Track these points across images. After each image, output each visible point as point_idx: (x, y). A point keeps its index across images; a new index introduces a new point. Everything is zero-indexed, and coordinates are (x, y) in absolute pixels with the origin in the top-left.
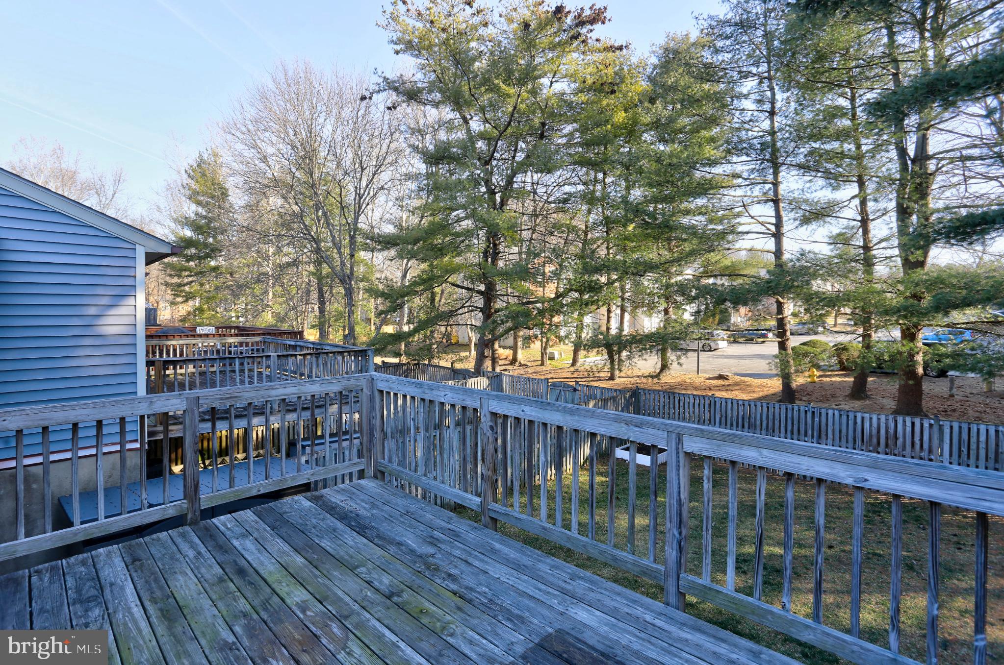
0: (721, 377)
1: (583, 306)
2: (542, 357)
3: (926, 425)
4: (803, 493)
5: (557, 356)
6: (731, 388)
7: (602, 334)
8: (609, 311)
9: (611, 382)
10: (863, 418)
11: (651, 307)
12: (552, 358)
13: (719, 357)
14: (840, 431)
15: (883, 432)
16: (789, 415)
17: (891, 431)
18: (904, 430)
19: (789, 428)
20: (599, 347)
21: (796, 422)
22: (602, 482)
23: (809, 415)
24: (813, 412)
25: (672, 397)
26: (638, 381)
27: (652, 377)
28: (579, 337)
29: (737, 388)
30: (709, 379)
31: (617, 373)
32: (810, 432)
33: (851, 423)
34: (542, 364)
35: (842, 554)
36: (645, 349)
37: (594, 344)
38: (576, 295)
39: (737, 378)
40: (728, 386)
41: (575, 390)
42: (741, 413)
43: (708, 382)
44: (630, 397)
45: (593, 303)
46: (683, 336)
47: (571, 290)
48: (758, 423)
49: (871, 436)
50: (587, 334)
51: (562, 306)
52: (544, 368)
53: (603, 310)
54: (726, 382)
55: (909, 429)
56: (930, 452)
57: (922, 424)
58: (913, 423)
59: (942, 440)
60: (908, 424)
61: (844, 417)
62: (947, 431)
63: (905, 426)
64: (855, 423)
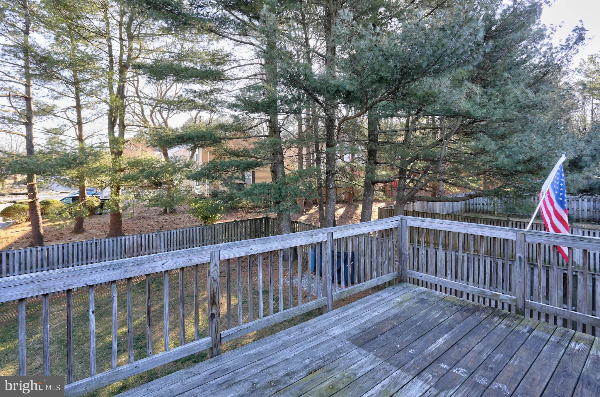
3: (154, 236)
10: (125, 239)
14: (113, 250)
15: (135, 245)
16: (80, 249)
17: (139, 243)
18: (145, 240)
19: (80, 257)
23: (94, 245)
24: (96, 243)
32: (94, 256)
33: (119, 244)
48: (56, 260)
49: (130, 249)
55: (147, 240)
56: (156, 248)
57: (153, 236)
58: (149, 236)
59: (161, 241)
60: (147, 237)
61: (115, 242)
62: (162, 236)
63: (145, 238)
64: (121, 243)
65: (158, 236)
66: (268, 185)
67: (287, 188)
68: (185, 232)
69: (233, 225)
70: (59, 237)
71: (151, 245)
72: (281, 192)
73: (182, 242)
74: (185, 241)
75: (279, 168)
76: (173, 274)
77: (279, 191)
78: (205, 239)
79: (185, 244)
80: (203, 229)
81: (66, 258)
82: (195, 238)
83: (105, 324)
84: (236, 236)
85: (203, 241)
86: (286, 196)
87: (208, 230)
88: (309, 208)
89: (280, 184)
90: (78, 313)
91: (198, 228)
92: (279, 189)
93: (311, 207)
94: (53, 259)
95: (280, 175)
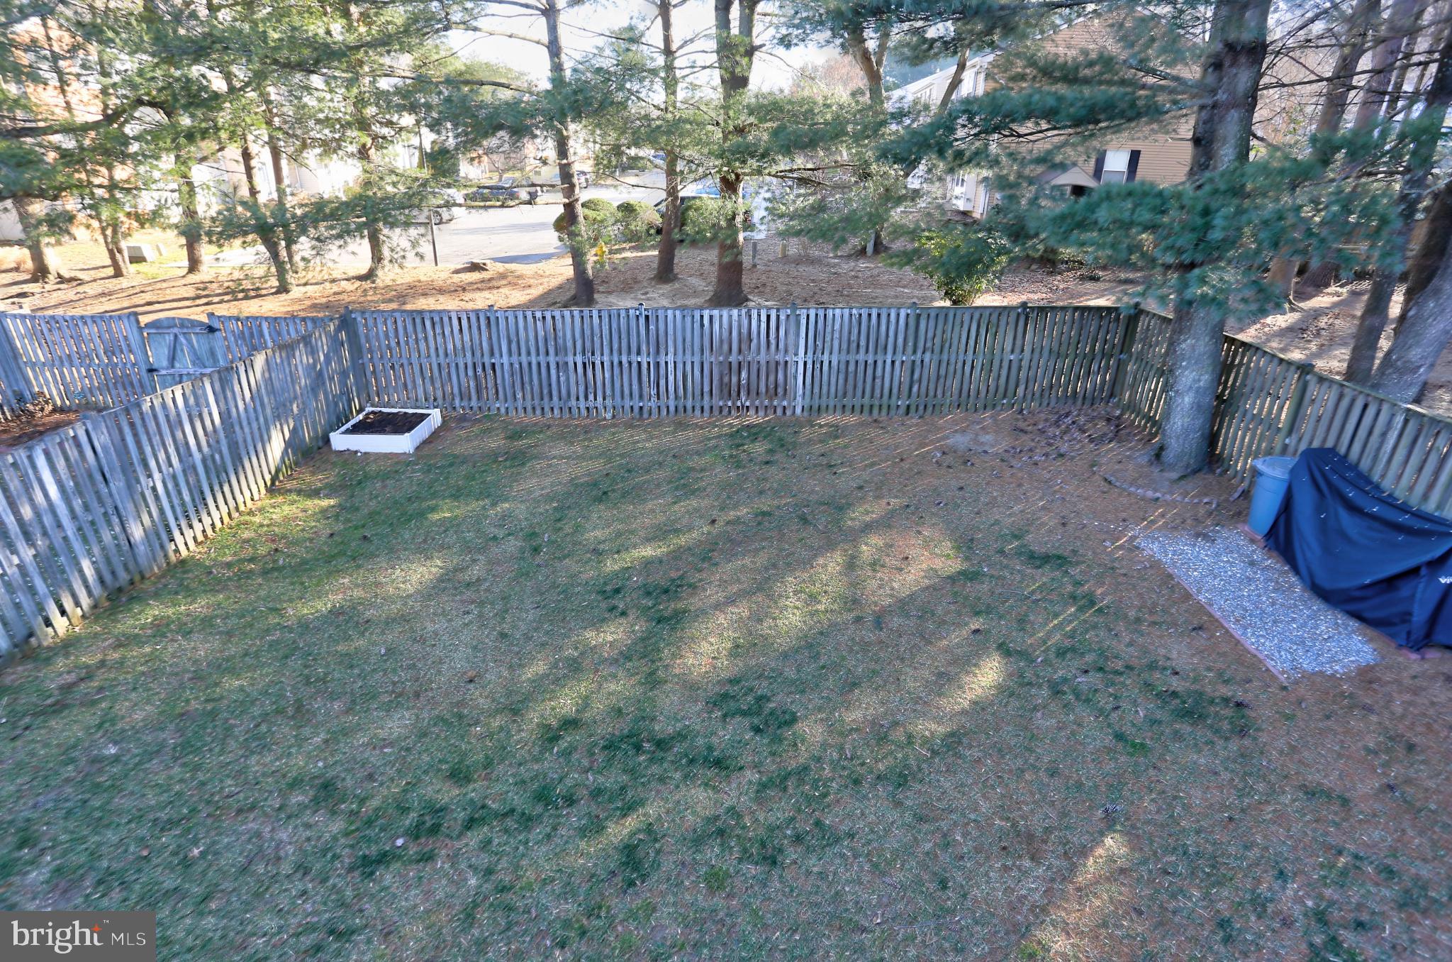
0: (475, 267)
1: (182, 140)
2: (113, 257)
3: (783, 317)
4: (647, 440)
5: (147, 253)
6: (495, 283)
7: (243, 203)
8: (247, 156)
9: (283, 296)
10: (711, 317)
11: (330, 148)
12: (137, 258)
13: (457, 232)
14: (684, 340)
15: (735, 334)
16: (614, 326)
17: (745, 331)
18: (759, 326)
19: (616, 346)
20: (246, 234)
21: (624, 336)
22: (324, 511)
23: (642, 320)
24: (647, 317)
25: (418, 321)
26: (335, 288)
27: (361, 278)
28: (190, 213)
29: (504, 282)
30: (457, 272)
31: (290, 278)
32: (644, 348)
33: (697, 325)
34: (118, 274)
35: (729, 528)
36: (348, 232)
37: (230, 229)
38: (158, 116)
39: (500, 267)
40: (490, 280)
41: (211, 330)
42: (541, 333)
43: (457, 278)
44: (338, 330)
45: (204, 134)
46: (416, 201)
47: (140, 102)
48: (570, 344)
49: (721, 341)
50: (208, 206)
51: (125, 140)
52: (123, 282)
53: (234, 151)
54: (485, 275)
55: (764, 325)
56: (786, 351)
57: (778, 317)
58: (768, 317)
59: (798, 335)
60: (764, 318)
61: (688, 319)
62: (804, 322)
63: (759, 320)
64: (702, 325)
65: (792, 319)
66: (1160, 194)
67: (1240, 212)
68: (865, 317)
69: (1013, 316)
70: (627, 287)
71: (773, 341)
72: (1208, 227)
73: (854, 345)
74: (863, 343)
75: (1230, 127)
76: (821, 426)
77: (1199, 221)
78: (921, 344)
79: (862, 350)
80: (919, 316)
81: (588, 344)
82: (891, 340)
83: (621, 521)
84: (1017, 350)
85: (915, 352)
86: (1230, 242)
87: (932, 323)
88: (1310, 289)
89: (1215, 192)
90: (589, 475)
91: (903, 313)
92: (1206, 212)
93: (1319, 284)
94: (565, 340)
95: (1226, 154)
